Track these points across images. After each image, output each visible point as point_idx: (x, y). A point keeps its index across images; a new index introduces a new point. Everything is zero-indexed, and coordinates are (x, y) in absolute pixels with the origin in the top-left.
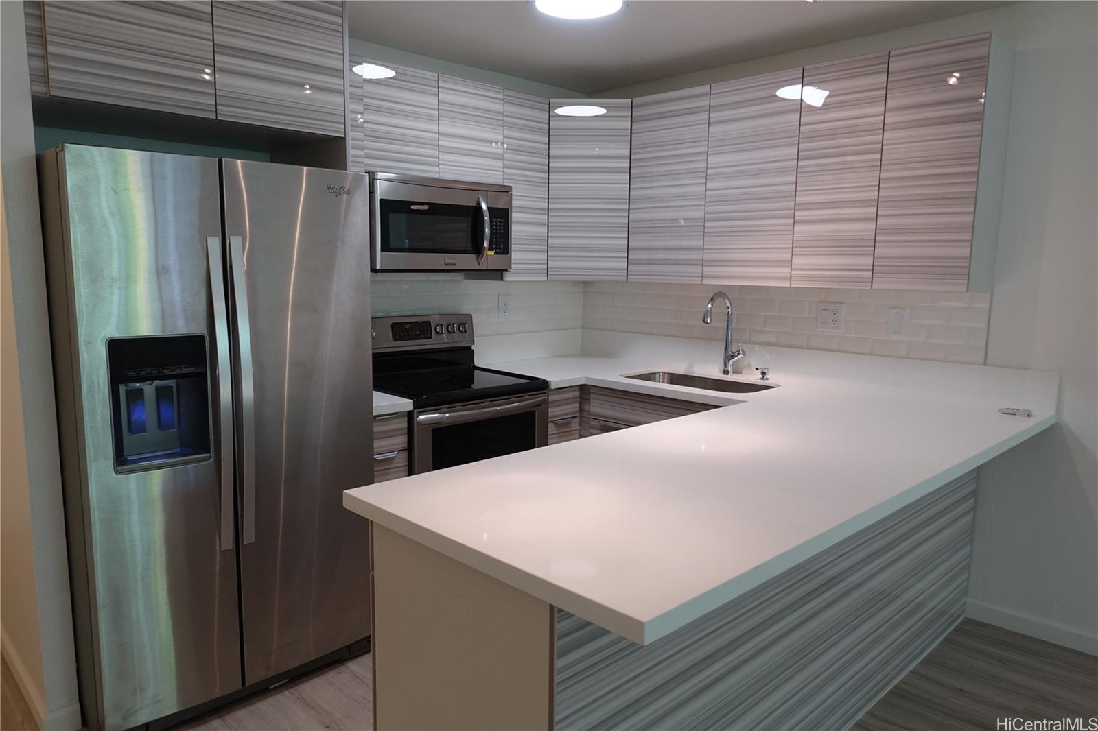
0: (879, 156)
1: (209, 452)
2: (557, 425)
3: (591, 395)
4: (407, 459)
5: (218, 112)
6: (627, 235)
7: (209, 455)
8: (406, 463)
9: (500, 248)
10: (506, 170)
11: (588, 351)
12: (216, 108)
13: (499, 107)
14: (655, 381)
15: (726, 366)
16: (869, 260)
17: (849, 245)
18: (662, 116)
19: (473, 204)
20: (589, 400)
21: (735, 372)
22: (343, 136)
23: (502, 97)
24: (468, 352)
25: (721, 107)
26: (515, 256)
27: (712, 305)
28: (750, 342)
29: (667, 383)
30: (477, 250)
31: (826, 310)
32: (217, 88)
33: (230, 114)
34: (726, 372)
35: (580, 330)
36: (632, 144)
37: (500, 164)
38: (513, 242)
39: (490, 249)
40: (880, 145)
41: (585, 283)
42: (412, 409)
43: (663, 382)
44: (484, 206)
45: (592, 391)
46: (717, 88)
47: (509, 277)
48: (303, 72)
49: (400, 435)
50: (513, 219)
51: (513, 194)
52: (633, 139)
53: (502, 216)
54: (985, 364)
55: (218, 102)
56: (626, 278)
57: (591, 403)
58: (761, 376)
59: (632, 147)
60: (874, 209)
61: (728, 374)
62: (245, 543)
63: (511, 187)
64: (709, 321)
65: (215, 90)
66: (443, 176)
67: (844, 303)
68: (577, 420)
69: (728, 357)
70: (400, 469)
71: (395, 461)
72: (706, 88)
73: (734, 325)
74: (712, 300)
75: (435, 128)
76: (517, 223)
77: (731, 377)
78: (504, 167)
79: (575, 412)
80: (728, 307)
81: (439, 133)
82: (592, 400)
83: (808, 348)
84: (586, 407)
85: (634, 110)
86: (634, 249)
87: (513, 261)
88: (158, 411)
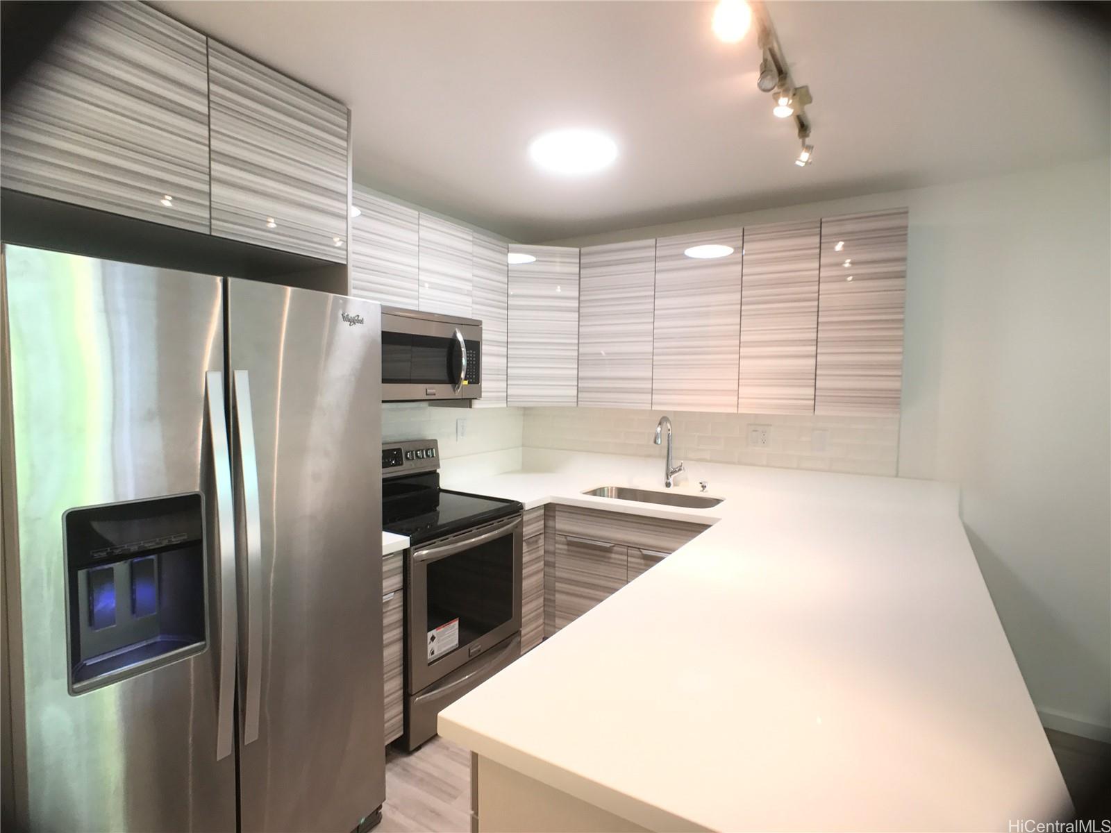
0: (816, 303)
1: (203, 639)
2: (529, 544)
3: (557, 513)
4: (402, 599)
5: (213, 227)
6: (576, 366)
7: (203, 643)
8: (402, 603)
9: (472, 378)
10: (475, 306)
11: (529, 466)
12: (210, 222)
13: (469, 247)
14: (604, 496)
15: (668, 478)
16: (811, 391)
17: (791, 378)
18: (608, 264)
19: (450, 336)
20: (555, 517)
21: (675, 485)
22: (345, 263)
23: (471, 239)
24: (434, 476)
25: (665, 258)
26: (485, 384)
27: (661, 428)
28: (686, 459)
29: (615, 498)
30: (453, 380)
31: (756, 431)
32: (212, 199)
33: (225, 229)
34: (668, 485)
35: (521, 448)
36: (581, 287)
37: (469, 300)
38: (483, 372)
39: (465, 380)
40: (817, 294)
41: (525, 409)
42: (408, 546)
43: (611, 497)
44: (460, 337)
45: (557, 509)
46: (662, 241)
47: (477, 404)
48: (305, 192)
49: (396, 575)
50: (483, 351)
51: (483, 328)
52: (581, 283)
53: (474, 347)
54: (897, 476)
55: (213, 215)
56: (576, 403)
57: (557, 520)
58: (702, 489)
59: (581, 290)
60: (814, 348)
61: (669, 487)
62: (246, 744)
63: (481, 322)
64: (659, 442)
65: (210, 201)
66: (422, 309)
67: (771, 425)
68: (542, 536)
69: (669, 474)
70: (395, 610)
71: (392, 603)
72: (651, 242)
73: (673, 445)
74: (660, 424)
75: (415, 263)
76: (486, 354)
77: (672, 490)
78: (473, 303)
79: (541, 530)
80: (669, 430)
81: (419, 268)
82: (557, 517)
83: (740, 463)
84: (550, 523)
85: (582, 258)
86: (582, 379)
87: (483, 390)
88: (133, 592)
